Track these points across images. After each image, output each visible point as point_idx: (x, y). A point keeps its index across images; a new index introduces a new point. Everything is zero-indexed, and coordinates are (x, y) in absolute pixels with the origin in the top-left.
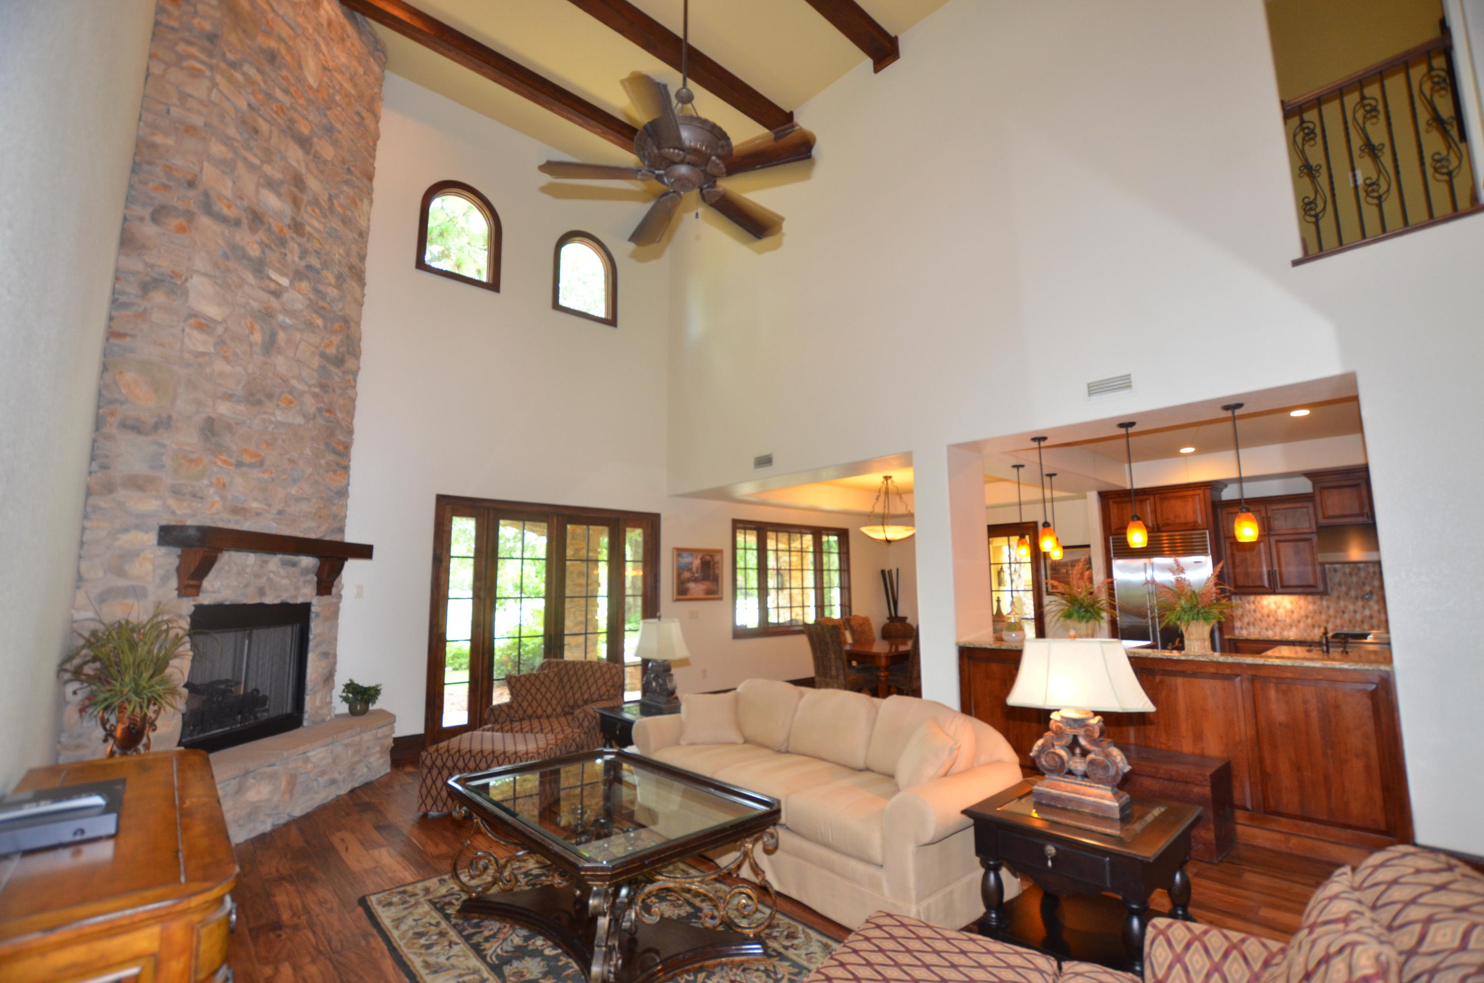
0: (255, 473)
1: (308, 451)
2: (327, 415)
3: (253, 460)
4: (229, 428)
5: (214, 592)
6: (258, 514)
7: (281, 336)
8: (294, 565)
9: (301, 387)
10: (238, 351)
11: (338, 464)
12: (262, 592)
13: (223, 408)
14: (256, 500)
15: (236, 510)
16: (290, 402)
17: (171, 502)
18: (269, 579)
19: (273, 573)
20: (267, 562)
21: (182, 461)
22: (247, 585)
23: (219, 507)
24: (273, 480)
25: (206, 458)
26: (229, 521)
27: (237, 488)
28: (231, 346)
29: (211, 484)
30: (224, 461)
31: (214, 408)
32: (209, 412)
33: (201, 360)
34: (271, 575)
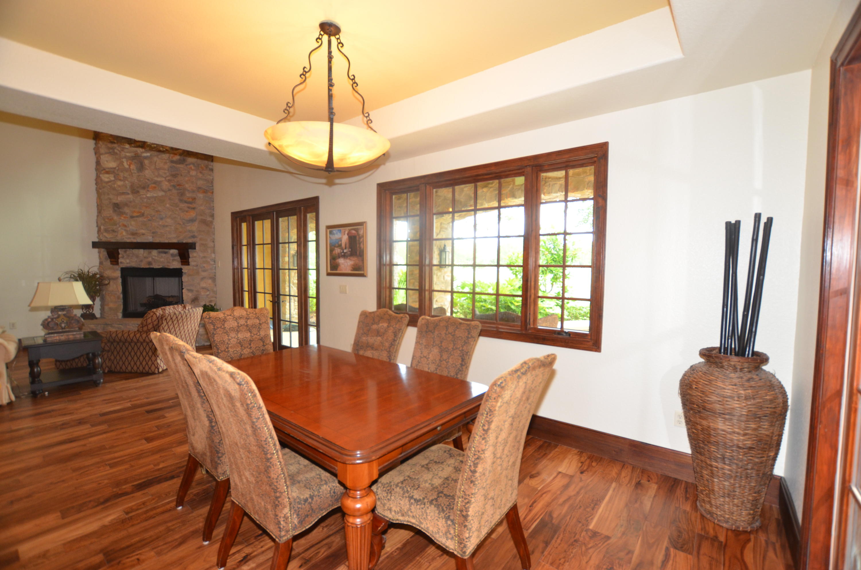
0: (141, 219)
1: (168, 205)
2: (178, 187)
3: (138, 214)
4: (126, 205)
5: (127, 263)
6: (143, 234)
7: (146, 162)
8: (165, 253)
9: (159, 179)
10: (125, 175)
11: (189, 207)
12: (150, 263)
13: (120, 199)
14: (142, 229)
15: (134, 234)
16: (155, 187)
17: (105, 234)
18: (153, 259)
19: (155, 256)
20: (151, 252)
21: (106, 220)
22: (141, 261)
23: (124, 233)
24: (149, 220)
25: (116, 218)
26: (130, 238)
27: (133, 226)
28: (121, 174)
29: (120, 226)
30: (125, 217)
31: (117, 199)
32: (115, 201)
33: (110, 184)
34: (154, 257)
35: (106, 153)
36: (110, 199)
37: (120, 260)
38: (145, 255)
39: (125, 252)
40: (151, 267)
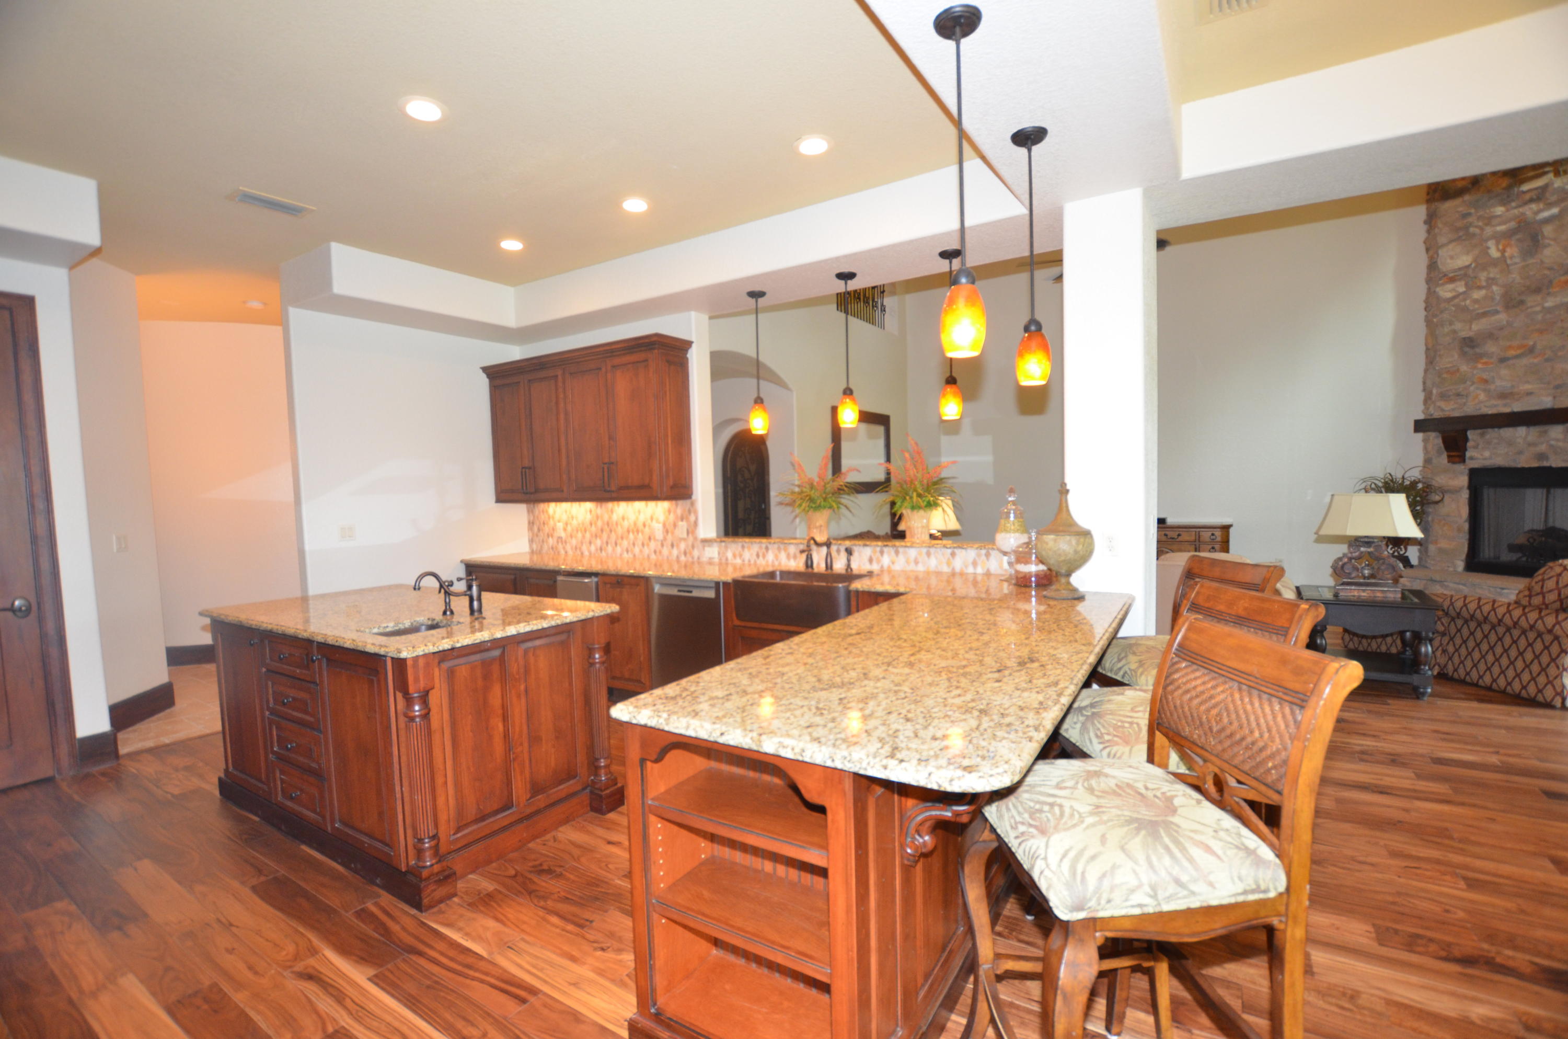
0: (1525, 361)
3: (1519, 352)
4: (1490, 336)
5: (1485, 459)
6: (1529, 394)
10: (1492, 275)
12: (1542, 456)
13: (1478, 327)
14: (1528, 382)
15: (1503, 396)
18: (1552, 446)
19: (1558, 440)
20: (1546, 432)
21: (1445, 376)
22: (1520, 453)
23: (1482, 396)
24: (1547, 360)
25: (1464, 368)
26: (1495, 406)
27: (1503, 378)
28: (1483, 276)
29: (1473, 383)
30: (1486, 363)
31: (1470, 328)
32: (1464, 334)
33: (1456, 301)
34: (1553, 442)
35: (1451, 242)
36: (1455, 332)
37: (1468, 454)
38: (1530, 438)
39: (1482, 435)
40: (1546, 464)
